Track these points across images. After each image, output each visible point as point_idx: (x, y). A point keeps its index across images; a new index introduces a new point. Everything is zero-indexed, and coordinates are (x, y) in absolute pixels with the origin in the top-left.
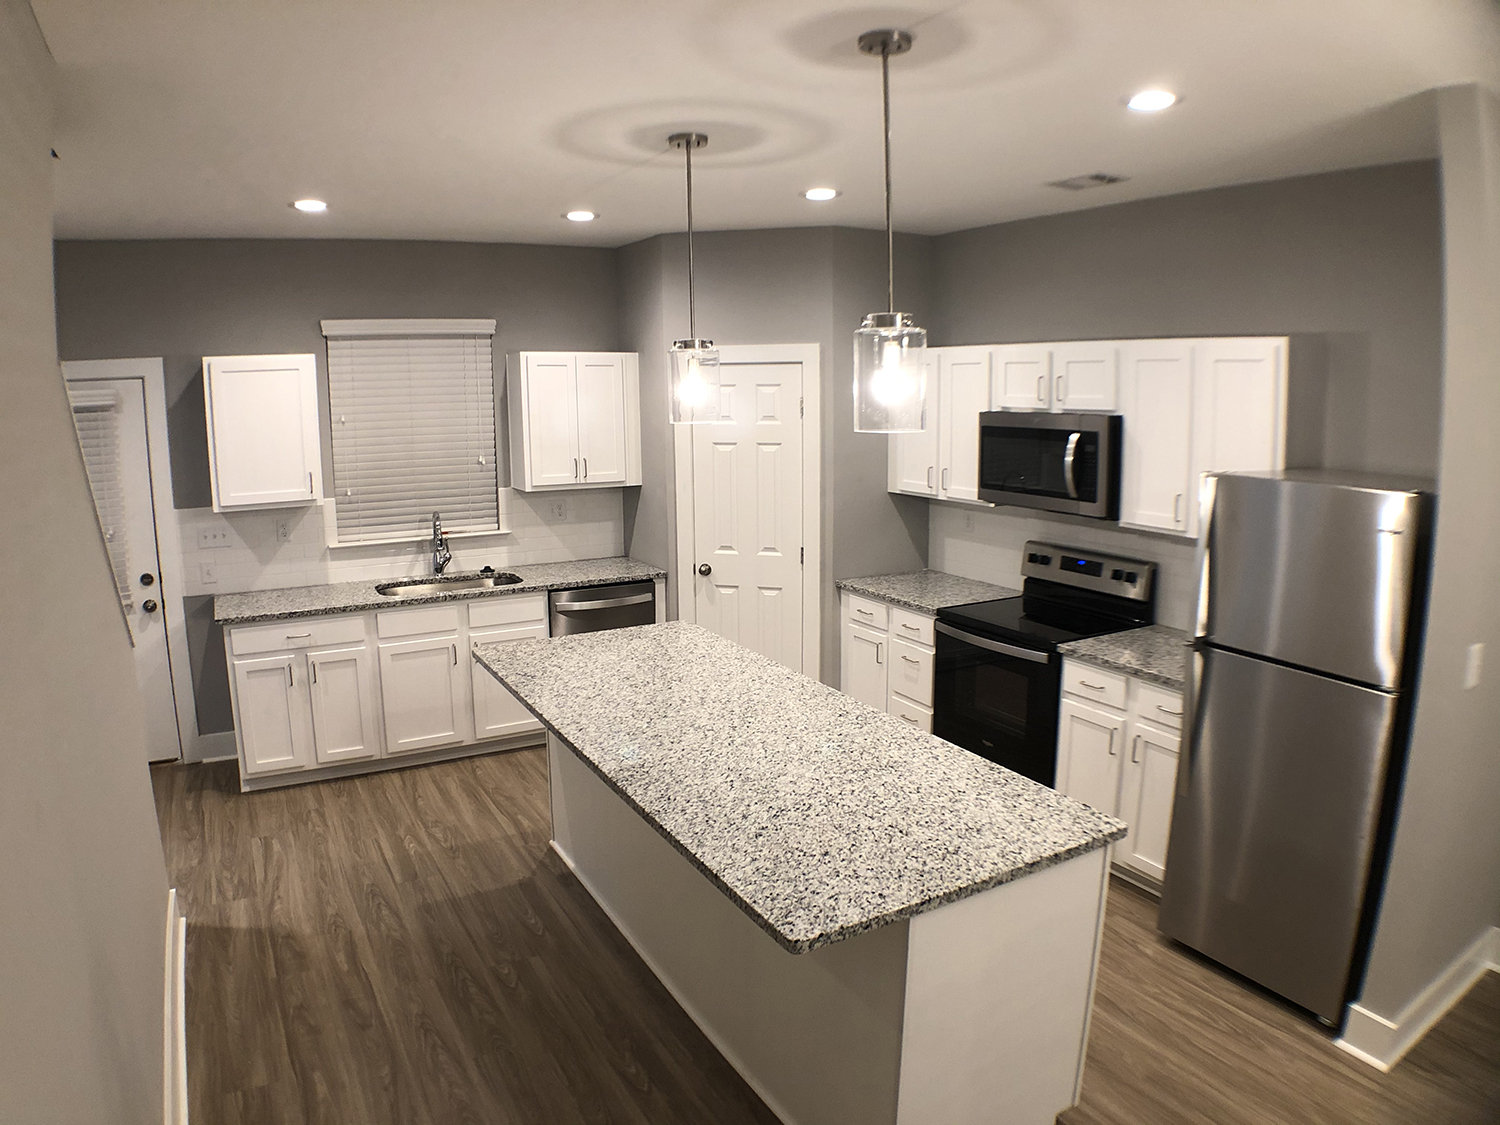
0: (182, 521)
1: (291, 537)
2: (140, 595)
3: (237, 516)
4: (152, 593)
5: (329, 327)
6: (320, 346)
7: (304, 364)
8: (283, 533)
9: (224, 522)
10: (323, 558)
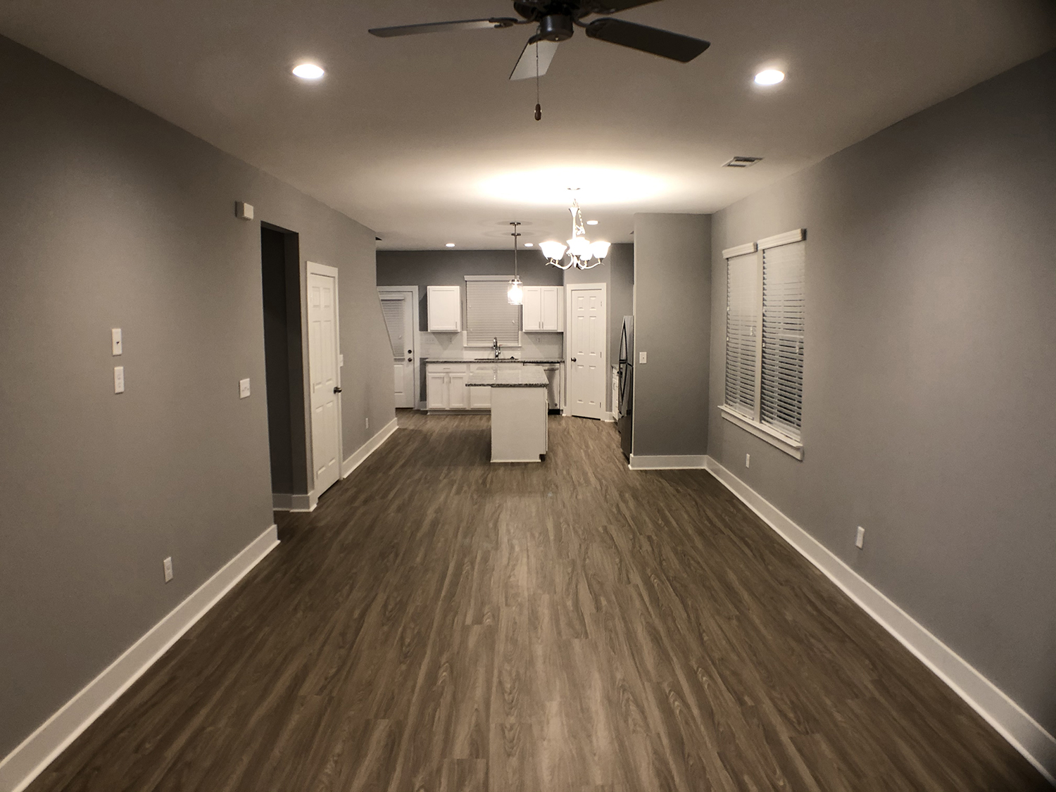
0: (421, 335)
1: (453, 342)
2: (407, 356)
3: (438, 334)
4: (411, 356)
5: (467, 278)
6: (464, 285)
7: (456, 289)
8: (450, 340)
9: (433, 336)
10: (462, 350)
